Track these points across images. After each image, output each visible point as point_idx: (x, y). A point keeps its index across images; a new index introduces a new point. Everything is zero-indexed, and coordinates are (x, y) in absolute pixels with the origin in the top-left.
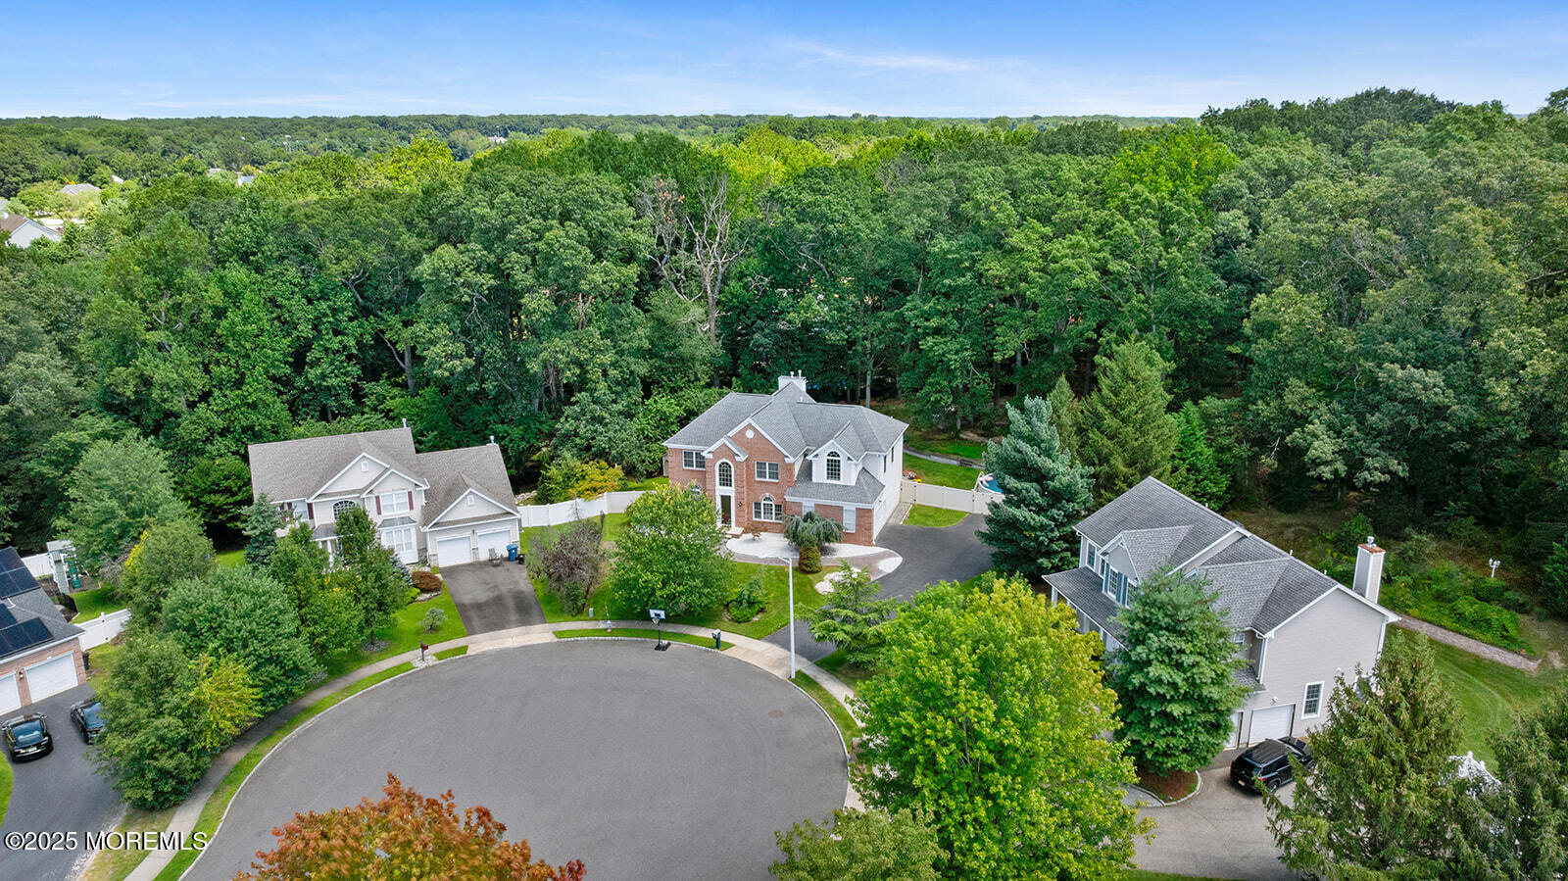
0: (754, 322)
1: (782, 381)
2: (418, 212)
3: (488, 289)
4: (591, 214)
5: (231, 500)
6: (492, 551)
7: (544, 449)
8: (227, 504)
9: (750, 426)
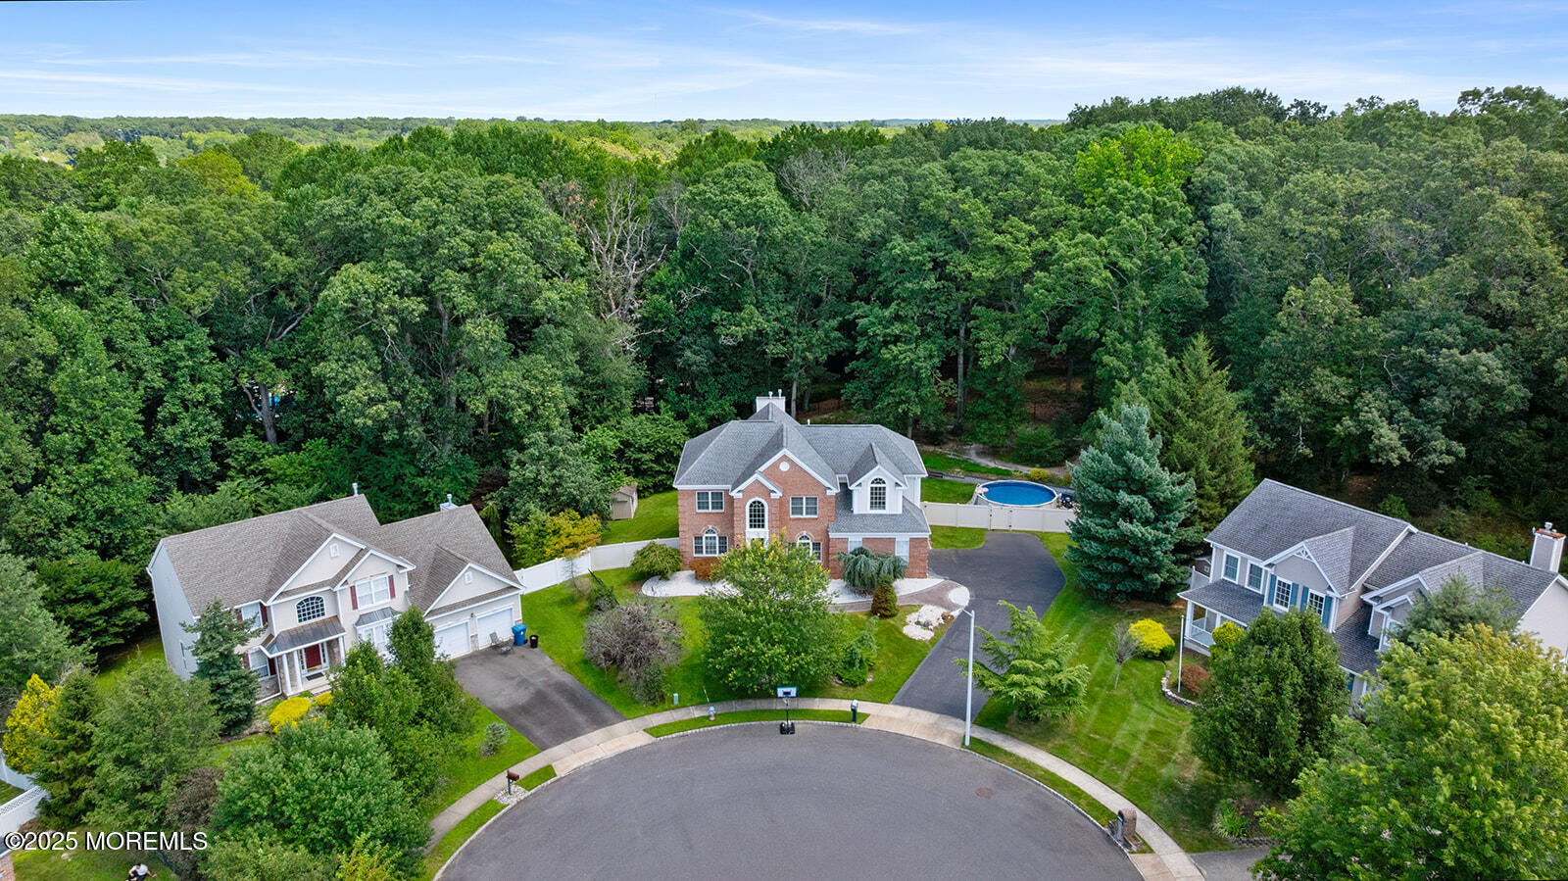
0: (679, 339)
1: (761, 403)
2: (285, 224)
3: (419, 316)
4: (528, 223)
5: (94, 610)
6: (493, 636)
7: (491, 503)
8: (91, 615)
9: (785, 458)
